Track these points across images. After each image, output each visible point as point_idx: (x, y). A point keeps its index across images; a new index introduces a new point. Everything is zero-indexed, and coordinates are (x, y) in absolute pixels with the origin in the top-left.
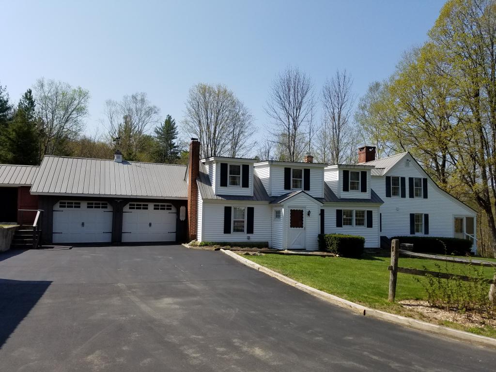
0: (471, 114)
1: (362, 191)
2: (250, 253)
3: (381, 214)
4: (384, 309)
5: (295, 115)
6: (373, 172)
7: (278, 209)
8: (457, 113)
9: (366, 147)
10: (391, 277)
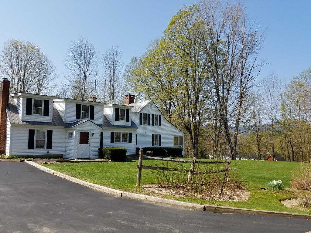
0: (183, 81)
1: (126, 121)
2: (48, 162)
3: (136, 135)
4: (133, 192)
5: (85, 70)
6: (133, 110)
7: (71, 131)
8: (177, 80)
9: (129, 95)
10: (138, 172)
